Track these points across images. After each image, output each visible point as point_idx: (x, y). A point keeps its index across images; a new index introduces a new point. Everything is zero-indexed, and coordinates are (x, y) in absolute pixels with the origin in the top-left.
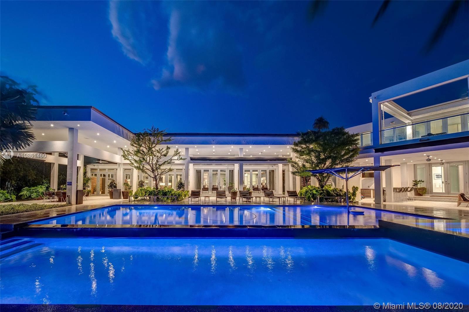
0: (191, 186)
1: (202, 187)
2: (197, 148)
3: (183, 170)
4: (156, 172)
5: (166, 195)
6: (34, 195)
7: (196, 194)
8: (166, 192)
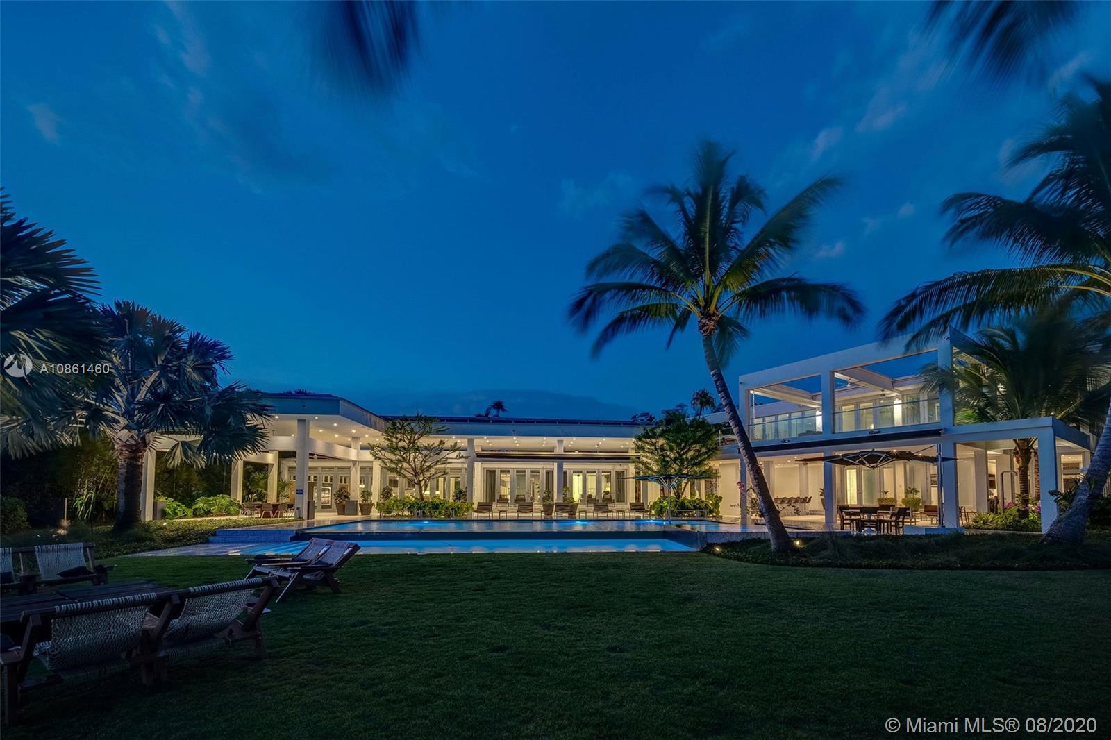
0: (479, 495)
1: (497, 498)
2: (487, 438)
3: (463, 471)
4: (421, 475)
5: (437, 508)
6: (215, 509)
7: (485, 507)
8: (437, 504)
